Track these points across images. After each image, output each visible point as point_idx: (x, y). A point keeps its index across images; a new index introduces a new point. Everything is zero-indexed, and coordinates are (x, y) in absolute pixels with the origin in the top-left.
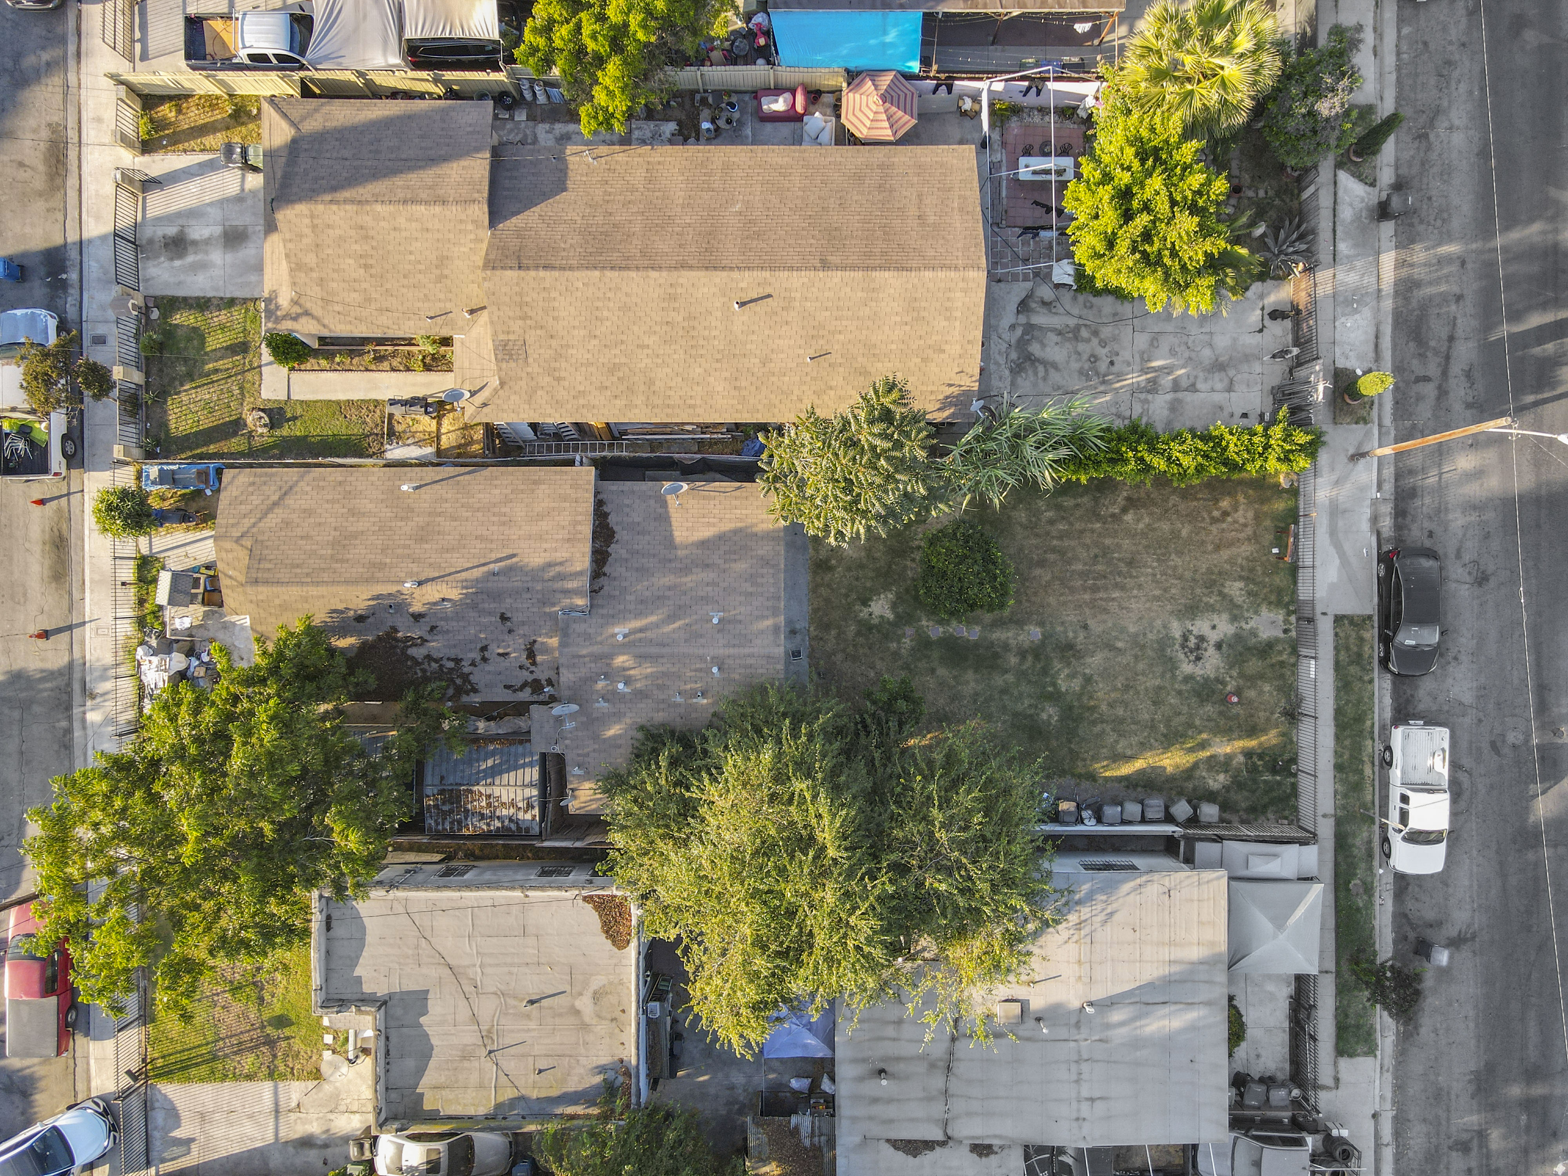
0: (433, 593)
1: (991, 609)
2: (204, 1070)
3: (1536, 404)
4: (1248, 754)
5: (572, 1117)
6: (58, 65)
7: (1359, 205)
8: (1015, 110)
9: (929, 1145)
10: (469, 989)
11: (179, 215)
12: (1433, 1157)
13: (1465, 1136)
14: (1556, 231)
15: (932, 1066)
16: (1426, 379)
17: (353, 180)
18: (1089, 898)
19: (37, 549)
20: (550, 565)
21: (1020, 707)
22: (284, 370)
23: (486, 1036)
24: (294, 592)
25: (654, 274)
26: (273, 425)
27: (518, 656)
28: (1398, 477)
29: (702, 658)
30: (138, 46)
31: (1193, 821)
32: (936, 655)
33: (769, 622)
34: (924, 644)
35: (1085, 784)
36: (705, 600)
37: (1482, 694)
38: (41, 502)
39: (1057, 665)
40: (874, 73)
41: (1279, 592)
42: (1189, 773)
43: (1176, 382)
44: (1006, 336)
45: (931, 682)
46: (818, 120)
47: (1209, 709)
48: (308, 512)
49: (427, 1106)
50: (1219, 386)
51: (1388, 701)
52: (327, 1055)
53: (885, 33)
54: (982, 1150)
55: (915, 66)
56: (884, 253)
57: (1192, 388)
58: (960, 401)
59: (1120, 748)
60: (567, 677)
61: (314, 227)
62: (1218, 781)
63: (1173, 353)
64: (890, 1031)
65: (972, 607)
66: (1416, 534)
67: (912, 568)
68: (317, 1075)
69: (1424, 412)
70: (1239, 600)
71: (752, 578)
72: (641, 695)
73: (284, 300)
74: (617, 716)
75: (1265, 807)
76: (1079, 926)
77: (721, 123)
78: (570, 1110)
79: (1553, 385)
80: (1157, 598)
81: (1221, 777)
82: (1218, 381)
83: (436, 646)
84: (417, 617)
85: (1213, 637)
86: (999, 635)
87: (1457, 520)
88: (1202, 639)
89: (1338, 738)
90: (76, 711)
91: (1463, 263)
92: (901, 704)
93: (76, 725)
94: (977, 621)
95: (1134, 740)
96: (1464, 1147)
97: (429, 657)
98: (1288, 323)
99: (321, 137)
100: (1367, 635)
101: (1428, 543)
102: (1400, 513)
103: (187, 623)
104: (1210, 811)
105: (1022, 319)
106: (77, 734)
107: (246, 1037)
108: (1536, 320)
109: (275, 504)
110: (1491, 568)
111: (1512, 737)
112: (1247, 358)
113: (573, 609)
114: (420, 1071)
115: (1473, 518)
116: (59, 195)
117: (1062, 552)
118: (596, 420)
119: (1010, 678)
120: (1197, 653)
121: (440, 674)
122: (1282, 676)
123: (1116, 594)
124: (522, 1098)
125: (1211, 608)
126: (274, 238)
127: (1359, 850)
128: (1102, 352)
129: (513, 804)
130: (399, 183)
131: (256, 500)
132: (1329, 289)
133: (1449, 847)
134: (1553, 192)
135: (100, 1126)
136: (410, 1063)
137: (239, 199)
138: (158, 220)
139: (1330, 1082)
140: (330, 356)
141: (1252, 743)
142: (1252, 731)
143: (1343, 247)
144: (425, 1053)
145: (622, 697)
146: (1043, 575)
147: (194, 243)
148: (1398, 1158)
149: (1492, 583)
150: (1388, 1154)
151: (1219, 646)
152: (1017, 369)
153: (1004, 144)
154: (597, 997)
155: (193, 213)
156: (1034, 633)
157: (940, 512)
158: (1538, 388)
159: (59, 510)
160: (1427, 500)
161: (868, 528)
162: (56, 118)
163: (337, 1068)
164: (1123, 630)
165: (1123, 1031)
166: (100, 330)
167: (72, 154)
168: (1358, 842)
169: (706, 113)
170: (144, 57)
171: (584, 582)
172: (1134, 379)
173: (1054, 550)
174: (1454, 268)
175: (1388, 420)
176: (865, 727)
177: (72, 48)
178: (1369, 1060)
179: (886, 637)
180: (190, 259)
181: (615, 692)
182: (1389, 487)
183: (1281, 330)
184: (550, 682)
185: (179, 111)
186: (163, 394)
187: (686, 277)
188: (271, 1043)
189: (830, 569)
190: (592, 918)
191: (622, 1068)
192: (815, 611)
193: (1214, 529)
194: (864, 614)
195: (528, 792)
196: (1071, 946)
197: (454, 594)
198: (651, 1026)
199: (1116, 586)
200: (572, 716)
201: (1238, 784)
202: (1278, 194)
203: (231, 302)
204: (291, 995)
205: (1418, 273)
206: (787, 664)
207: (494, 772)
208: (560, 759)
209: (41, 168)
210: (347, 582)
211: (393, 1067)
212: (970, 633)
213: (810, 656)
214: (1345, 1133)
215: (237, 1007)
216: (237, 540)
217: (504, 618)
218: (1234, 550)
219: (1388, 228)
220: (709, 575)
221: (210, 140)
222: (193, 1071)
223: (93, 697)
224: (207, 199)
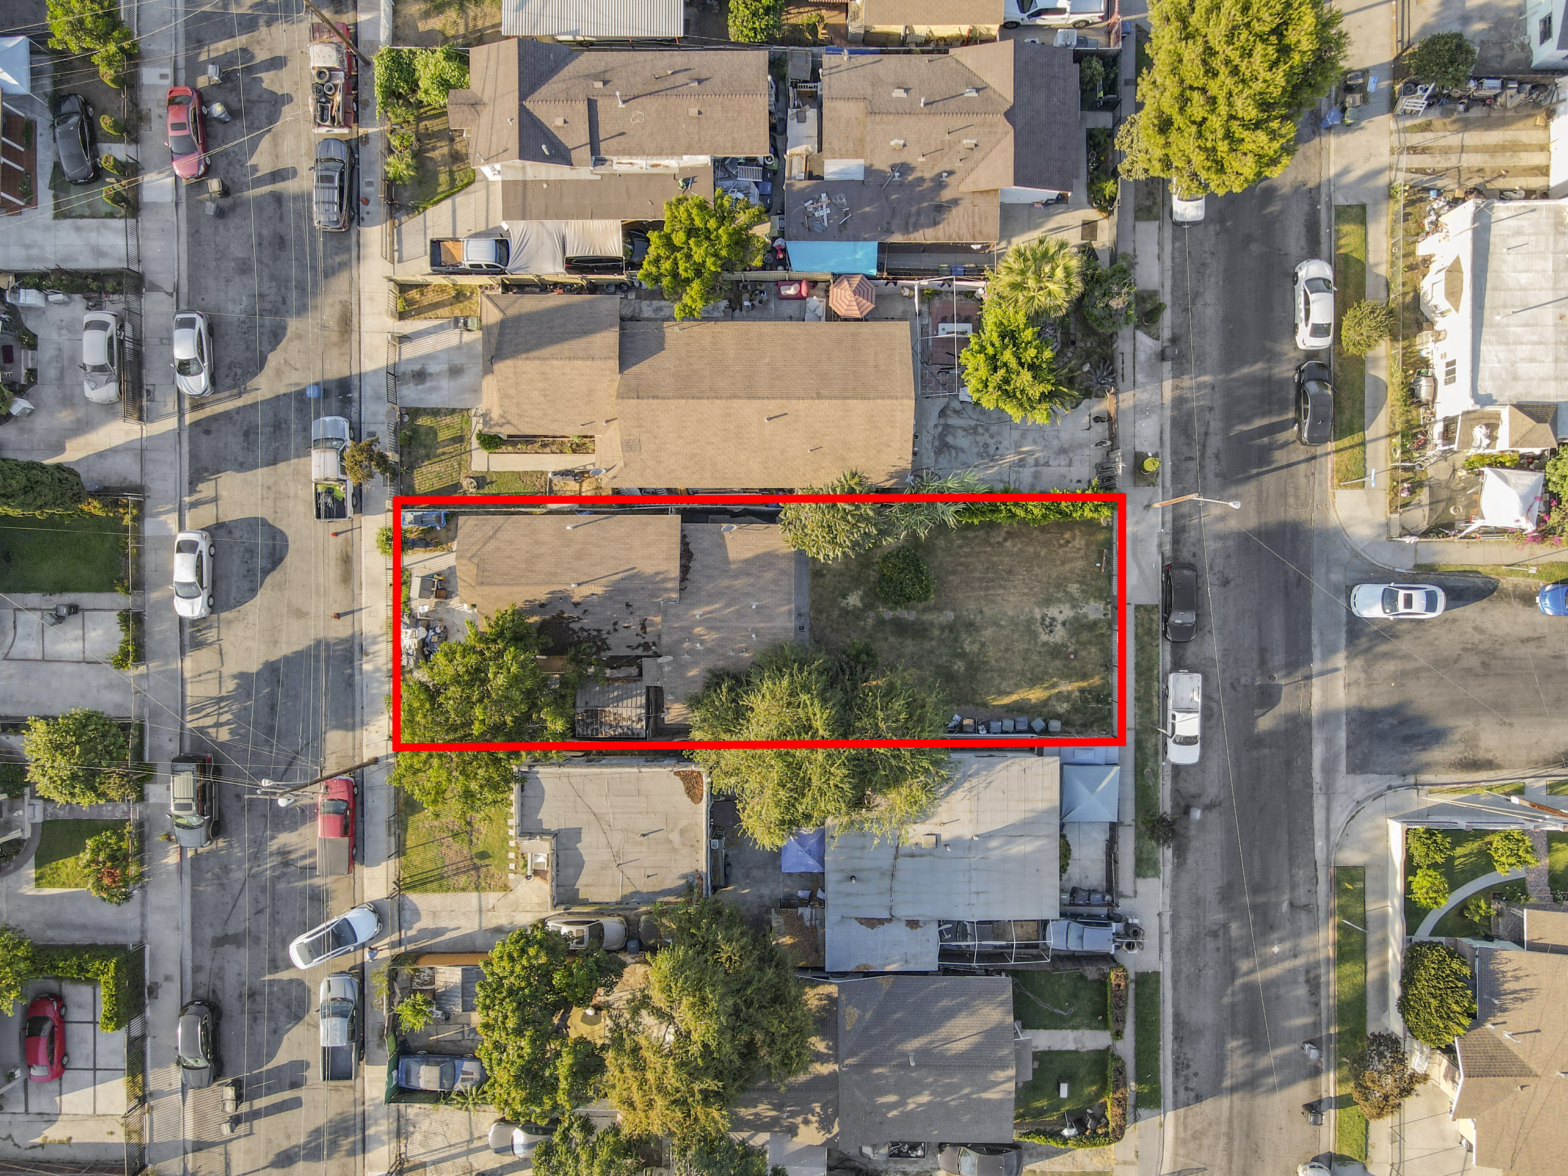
0: (586, 590)
1: (920, 601)
2: (435, 885)
3: (1258, 474)
4: (1082, 691)
5: (667, 903)
6: (345, 265)
7: (1149, 351)
8: (937, 293)
9: (881, 921)
10: (605, 827)
11: (422, 357)
12: (1195, 940)
13: (1215, 927)
14: (1270, 368)
15: (883, 874)
16: (1191, 459)
17: (539, 345)
18: (977, 773)
19: (333, 563)
20: (657, 574)
21: (940, 662)
22: (485, 453)
23: (616, 856)
24: (504, 590)
25: (718, 402)
26: (478, 487)
27: (636, 627)
28: (1174, 520)
29: (746, 629)
30: (396, 254)
31: (1046, 731)
32: (888, 629)
33: (786, 608)
34: (881, 623)
35: (981, 710)
36: (747, 594)
37: (1226, 653)
38: (336, 534)
39: (964, 636)
40: (849, 276)
41: (1101, 590)
42: (1045, 703)
43: (1036, 460)
44: (932, 431)
45: (885, 646)
46: (815, 302)
47: (1058, 663)
48: (510, 542)
49: (581, 896)
50: (1063, 463)
51: (1168, 658)
52: (511, 876)
53: (855, 253)
54: (913, 924)
55: (874, 272)
56: (854, 389)
57: (1047, 464)
58: (900, 475)
59: (1002, 687)
60: (665, 640)
61: (516, 373)
62: (1063, 708)
63: (1035, 442)
64: (858, 854)
65: (909, 599)
66: (1186, 555)
67: (873, 576)
68: (506, 888)
69: (1190, 479)
70: (1076, 596)
71: (775, 582)
72: (709, 651)
73: (495, 415)
74: (695, 664)
75: (1092, 724)
76: (970, 790)
77: (756, 303)
78: (666, 899)
79: (1270, 463)
80: (1025, 594)
81: (1065, 705)
82: (1063, 460)
83: (586, 622)
84: (576, 605)
85: (1061, 618)
86: (927, 617)
87: (1210, 545)
88: (1053, 619)
89: (1137, 681)
90: (356, 663)
91: (1213, 388)
92: (864, 657)
93: (357, 672)
94: (913, 608)
95: (1012, 682)
96: (1215, 935)
97: (582, 629)
98: (1106, 424)
99: (518, 320)
100: (1155, 617)
101: (1192, 561)
102: (1176, 542)
103: (426, 609)
104: (1055, 725)
105: (942, 421)
106: (357, 677)
107: (461, 865)
108: (1258, 423)
109: (491, 538)
110: (1231, 576)
111: (1243, 681)
112: (1081, 446)
113: (669, 600)
114: (577, 876)
115: (1220, 544)
116: (347, 345)
117: (966, 566)
118: (681, 485)
119: (934, 643)
120: (1050, 628)
121: (589, 639)
122: (1102, 643)
123: (1000, 592)
124: (637, 892)
125: (1060, 601)
126: (489, 378)
127: (1150, 751)
128: (991, 441)
129: (629, 719)
130: (567, 347)
131: (479, 535)
132: (1131, 403)
133: (1202, 746)
134: (1268, 344)
135: (373, 918)
136: (571, 871)
137: (459, 348)
138: (409, 361)
139: (1132, 894)
140: (514, 444)
141: (1084, 684)
142: (1084, 677)
143: (1140, 377)
144: (580, 865)
145: (698, 652)
146: (954, 580)
147: (431, 375)
148: (1174, 940)
149: (1232, 584)
150: (1168, 939)
151: (1064, 624)
152: (939, 452)
153: (930, 314)
154: (682, 832)
155: (429, 357)
156: (949, 616)
157: (888, 541)
158: (1260, 465)
159: (346, 539)
160: (1192, 534)
161: (844, 553)
162: (345, 297)
163: (519, 882)
164: (1005, 614)
165: (997, 852)
166: (373, 428)
167: (355, 320)
168: (1149, 745)
169: (746, 296)
170: (400, 261)
171: (674, 584)
172: (1011, 458)
173: (961, 564)
174: (1207, 391)
175: (1168, 484)
176: (843, 671)
177: (354, 254)
178: (1156, 880)
179: (857, 618)
180: (428, 384)
181: (693, 650)
182: (1169, 526)
183: (1101, 430)
184: (654, 644)
185: (422, 294)
186: (411, 468)
187: (736, 403)
188: (477, 868)
189: (823, 576)
190: (679, 785)
191: (697, 875)
192: (813, 602)
193: (1061, 551)
194: (843, 604)
195: (639, 711)
196: (966, 802)
197: (599, 590)
198: (713, 853)
199: (1001, 586)
200: (669, 664)
201: (1075, 709)
202: (1099, 345)
203: (453, 411)
204: (489, 840)
205: (1187, 394)
206: (796, 635)
207: (619, 699)
208: (659, 691)
209: (336, 328)
210: (535, 584)
211: (561, 874)
212: (909, 616)
213: (811, 630)
214: (1136, 921)
215: (456, 846)
216: (470, 559)
217: (628, 605)
218: (1073, 565)
219: (1167, 366)
220: (751, 580)
221: (441, 312)
222: (429, 886)
223: (367, 655)
224: (439, 348)
